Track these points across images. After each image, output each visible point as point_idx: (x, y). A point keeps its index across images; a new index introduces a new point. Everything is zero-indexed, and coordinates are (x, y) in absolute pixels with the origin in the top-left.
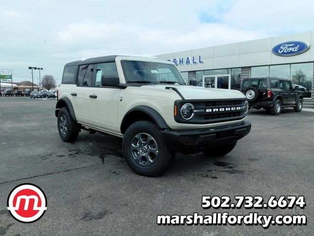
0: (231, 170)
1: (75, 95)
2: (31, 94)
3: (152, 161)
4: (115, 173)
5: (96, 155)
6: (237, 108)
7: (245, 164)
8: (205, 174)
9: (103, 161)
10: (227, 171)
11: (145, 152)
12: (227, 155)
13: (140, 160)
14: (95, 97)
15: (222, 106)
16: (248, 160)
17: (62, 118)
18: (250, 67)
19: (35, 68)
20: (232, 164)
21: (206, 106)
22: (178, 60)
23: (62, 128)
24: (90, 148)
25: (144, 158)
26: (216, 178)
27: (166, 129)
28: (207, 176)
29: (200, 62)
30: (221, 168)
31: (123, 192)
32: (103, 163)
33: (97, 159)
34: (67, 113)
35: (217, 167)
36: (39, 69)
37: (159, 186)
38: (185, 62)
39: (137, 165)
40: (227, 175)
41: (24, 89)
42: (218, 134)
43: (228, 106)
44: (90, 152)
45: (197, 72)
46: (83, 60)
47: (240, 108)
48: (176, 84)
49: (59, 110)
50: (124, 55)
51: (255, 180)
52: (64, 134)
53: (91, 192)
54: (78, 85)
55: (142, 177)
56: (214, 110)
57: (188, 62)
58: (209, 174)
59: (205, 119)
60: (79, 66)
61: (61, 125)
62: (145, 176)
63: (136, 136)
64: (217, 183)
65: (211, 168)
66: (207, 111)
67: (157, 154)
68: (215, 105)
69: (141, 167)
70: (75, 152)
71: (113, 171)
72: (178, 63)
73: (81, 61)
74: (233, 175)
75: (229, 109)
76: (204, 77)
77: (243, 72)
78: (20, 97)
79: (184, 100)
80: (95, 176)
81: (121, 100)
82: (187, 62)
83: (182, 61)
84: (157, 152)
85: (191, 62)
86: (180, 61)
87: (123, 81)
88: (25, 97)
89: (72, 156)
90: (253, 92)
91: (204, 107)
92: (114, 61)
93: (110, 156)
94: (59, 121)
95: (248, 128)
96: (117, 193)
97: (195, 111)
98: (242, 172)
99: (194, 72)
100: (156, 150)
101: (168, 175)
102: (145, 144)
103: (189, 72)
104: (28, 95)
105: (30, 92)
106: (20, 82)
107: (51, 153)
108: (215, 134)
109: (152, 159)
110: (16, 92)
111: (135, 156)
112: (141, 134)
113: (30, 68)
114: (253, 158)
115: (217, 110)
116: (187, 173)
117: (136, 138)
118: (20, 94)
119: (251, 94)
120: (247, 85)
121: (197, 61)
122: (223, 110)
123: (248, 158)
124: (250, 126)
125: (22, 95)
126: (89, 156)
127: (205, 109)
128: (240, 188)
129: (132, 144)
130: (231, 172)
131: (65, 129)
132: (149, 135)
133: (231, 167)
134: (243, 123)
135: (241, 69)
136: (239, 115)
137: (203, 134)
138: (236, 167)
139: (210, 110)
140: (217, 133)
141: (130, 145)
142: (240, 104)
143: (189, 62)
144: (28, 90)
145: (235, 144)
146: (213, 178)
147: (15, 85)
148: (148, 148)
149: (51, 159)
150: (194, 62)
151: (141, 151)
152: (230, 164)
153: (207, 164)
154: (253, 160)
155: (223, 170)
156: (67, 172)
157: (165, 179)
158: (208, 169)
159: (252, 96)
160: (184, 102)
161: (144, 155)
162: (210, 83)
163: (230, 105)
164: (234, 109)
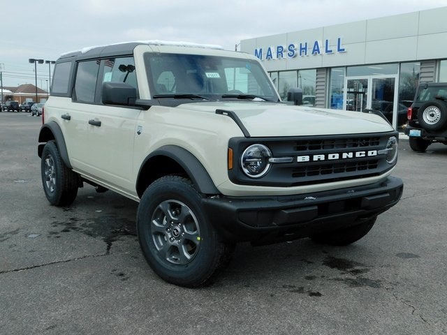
0: (354, 278)
1: (68, 118)
2: (33, 107)
3: (188, 257)
4: (122, 275)
5: (100, 234)
6: (370, 153)
7: (388, 266)
8: (298, 285)
9: (109, 248)
10: (347, 280)
11: (177, 239)
12: (358, 243)
13: (167, 254)
14: (99, 124)
15: (335, 149)
16: (397, 255)
17: (48, 160)
18: (437, 61)
19: (41, 62)
20: (362, 265)
21: (299, 149)
22: (297, 46)
23: (49, 179)
24: (95, 220)
25: (175, 250)
26: (318, 294)
27: (213, 195)
28: (301, 290)
29: (339, 50)
30: (336, 273)
31: (121, 320)
32: (108, 253)
33: (100, 243)
34: (55, 152)
35: (327, 270)
36: (48, 62)
37: (197, 309)
38: (310, 51)
39: (162, 262)
40: (343, 290)
41: (24, 98)
42: (324, 208)
43: (347, 148)
44: (90, 229)
45: (333, 70)
46: (85, 50)
47: (375, 153)
48: (256, 99)
49: (44, 145)
50: (153, 42)
51: (398, 303)
52: (52, 190)
53: (59, 317)
54: (75, 100)
55: (170, 287)
56: (316, 158)
57: (316, 50)
58: (308, 284)
59: (295, 175)
60: (78, 62)
61: (46, 173)
62: (176, 285)
63: (160, 206)
64: (317, 308)
65: (314, 273)
66: (300, 159)
67: (198, 243)
68: (319, 148)
69: (169, 267)
70: (64, 227)
71: (118, 272)
72: (297, 52)
73: (80, 52)
74: (355, 290)
75: (351, 155)
76: (346, 79)
77: (423, 70)
78: (16, 114)
79: (249, 137)
80: (81, 280)
81: (139, 133)
82: (314, 50)
83: (306, 49)
84: (199, 238)
85: (322, 50)
86: (301, 49)
87: (145, 94)
88: (23, 114)
89: (54, 235)
90: (437, 112)
91: (292, 151)
92: (131, 55)
93: (125, 237)
94: (44, 166)
95: (396, 193)
96: (108, 321)
97: (272, 160)
98: (376, 284)
99: (329, 69)
100: (197, 235)
101: (222, 285)
102: (176, 223)
103: (318, 69)
104: (28, 110)
105: (31, 104)
106: (17, 86)
107: (18, 230)
108: (316, 208)
109: (190, 253)
110: (8, 103)
111: (158, 244)
112: (169, 203)
113: (32, 61)
114: (408, 251)
115: (322, 157)
116: (262, 281)
117: (160, 209)
118: (14, 108)
119: (432, 115)
120: (425, 97)
121: (335, 49)
122: (337, 156)
123: (398, 251)
124: (401, 188)
125: (19, 110)
126: (85, 237)
127: (295, 157)
128: (363, 321)
129: (154, 222)
130: (355, 284)
131: (52, 182)
132: (183, 205)
133: (357, 272)
134: (384, 182)
135: (419, 64)
136: (375, 167)
137: (287, 208)
138: (367, 270)
139: (307, 158)
140: (319, 205)
141: (150, 223)
142: (378, 144)
143: (318, 50)
144: (30, 100)
145: (371, 223)
146: (312, 294)
147: (8, 91)
148: (183, 231)
149: (13, 242)
150: (327, 51)
151: (170, 236)
152: (358, 264)
153: (309, 262)
154: (409, 256)
155: (340, 277)
156: (31, 271)
157: (214, 294)
158: (308, 275)
159: (434, 119)
160: (248, 141)
161: (176, 242)
162: (360, 90)
163: (354, 146)
164: (362, 156)
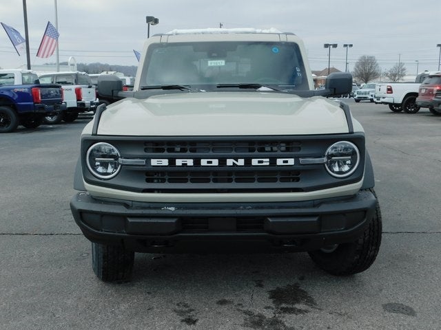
6: (279, 162)
10: (256, 316)
15: (210, 153)
19: (335, 46)
26: (193, 322)
28: (185, 312)
43: (234, 153)
47: (292, 162)
48: (263, 89)
56: (179, 162)
58: (207, 308)
66: (154, 162)
79: (95, 134)
113: (326, 46)
115: (190, 162)
122: (215, 163)
127: (148, 159)
139: (165, 162)
142: (299, 150)
146: (186, 320)
152: (310, 302)
155: (257, 310)
163: (250, 151)
164: (264, 164)
